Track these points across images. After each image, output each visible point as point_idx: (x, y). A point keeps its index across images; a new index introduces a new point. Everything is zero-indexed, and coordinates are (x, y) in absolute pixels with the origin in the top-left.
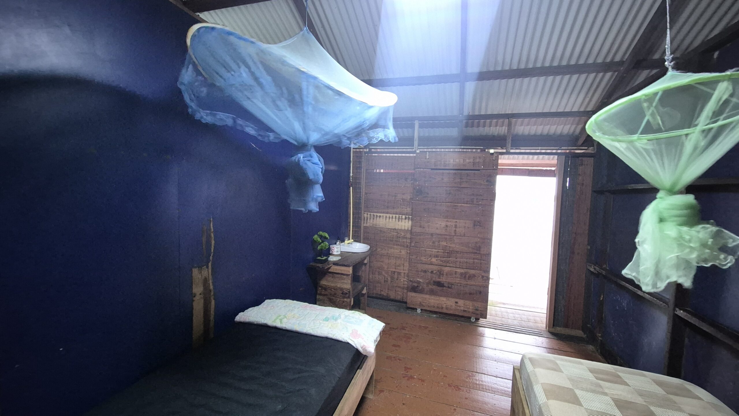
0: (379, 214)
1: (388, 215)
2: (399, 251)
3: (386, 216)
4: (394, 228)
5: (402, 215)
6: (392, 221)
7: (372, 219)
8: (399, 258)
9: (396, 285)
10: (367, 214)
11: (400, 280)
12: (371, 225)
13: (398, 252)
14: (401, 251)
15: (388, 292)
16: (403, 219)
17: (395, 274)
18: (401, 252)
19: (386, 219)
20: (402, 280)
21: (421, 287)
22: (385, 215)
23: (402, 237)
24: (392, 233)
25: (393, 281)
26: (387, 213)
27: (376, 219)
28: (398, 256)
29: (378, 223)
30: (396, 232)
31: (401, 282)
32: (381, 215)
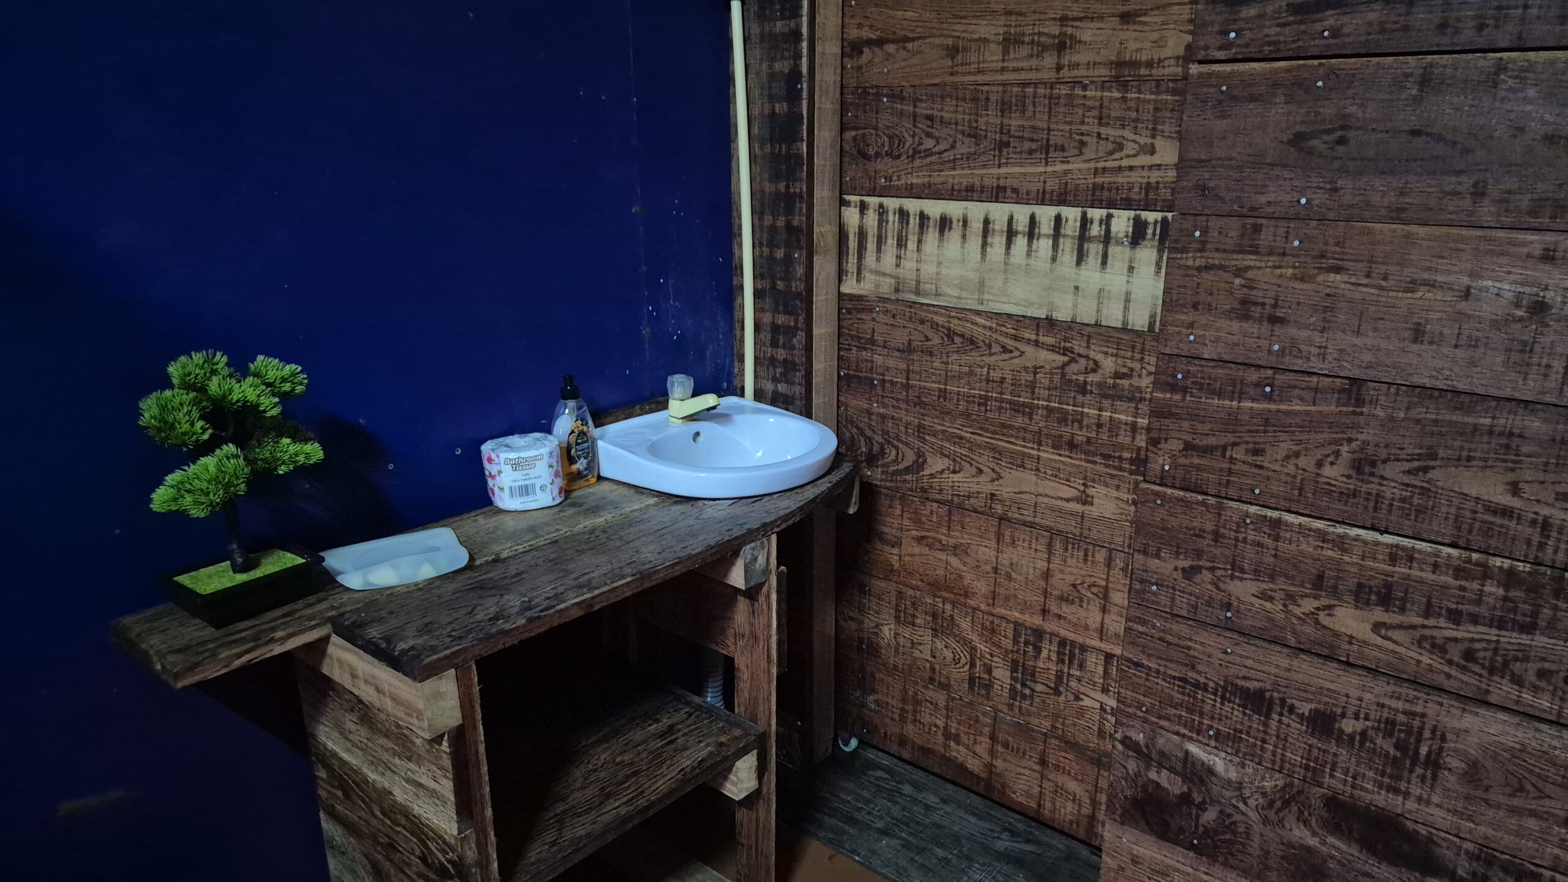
0: (935, 208)
1: (999, 212)
2: (1071, 493)
3: (986, 222)
4: (1041, 313)
5: (1111, 205)
6: (1028, 255)
7: (891, 242)
8: (1069, 541)
9: (1047, 724)
10: (863, 207)
11: (1077, 698)
12: (886, 286)
13: (1068, 500)
14: (1091, 491)
15: (992, 753)
16: (1119, 243)
17: (1038, 650)
18: (1085, 500)
19: (984, 244)
20: (1087, 702)
21: (1210, 816)
22: (976, 210)
23: (1100, 385)
24: (1029, 350)
25: (1027, 692)
26: (998, 194)
27: (920, 241)
28: (1070, 526)
29: (928, 269)
30: (1052, 349)
31: (1081, 712)
32: (954, 209)
